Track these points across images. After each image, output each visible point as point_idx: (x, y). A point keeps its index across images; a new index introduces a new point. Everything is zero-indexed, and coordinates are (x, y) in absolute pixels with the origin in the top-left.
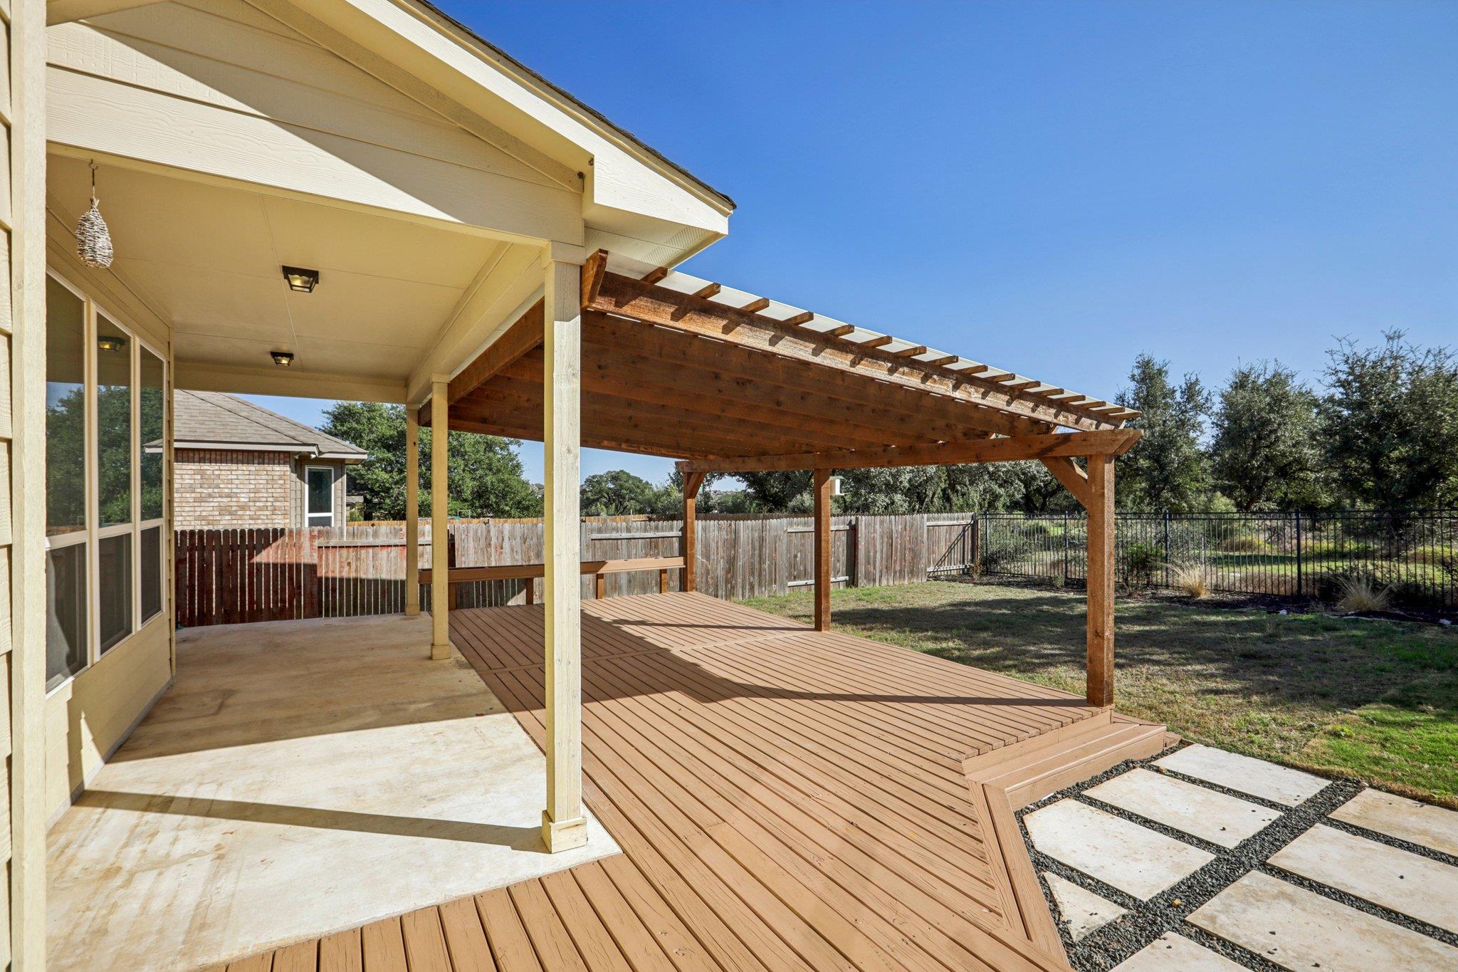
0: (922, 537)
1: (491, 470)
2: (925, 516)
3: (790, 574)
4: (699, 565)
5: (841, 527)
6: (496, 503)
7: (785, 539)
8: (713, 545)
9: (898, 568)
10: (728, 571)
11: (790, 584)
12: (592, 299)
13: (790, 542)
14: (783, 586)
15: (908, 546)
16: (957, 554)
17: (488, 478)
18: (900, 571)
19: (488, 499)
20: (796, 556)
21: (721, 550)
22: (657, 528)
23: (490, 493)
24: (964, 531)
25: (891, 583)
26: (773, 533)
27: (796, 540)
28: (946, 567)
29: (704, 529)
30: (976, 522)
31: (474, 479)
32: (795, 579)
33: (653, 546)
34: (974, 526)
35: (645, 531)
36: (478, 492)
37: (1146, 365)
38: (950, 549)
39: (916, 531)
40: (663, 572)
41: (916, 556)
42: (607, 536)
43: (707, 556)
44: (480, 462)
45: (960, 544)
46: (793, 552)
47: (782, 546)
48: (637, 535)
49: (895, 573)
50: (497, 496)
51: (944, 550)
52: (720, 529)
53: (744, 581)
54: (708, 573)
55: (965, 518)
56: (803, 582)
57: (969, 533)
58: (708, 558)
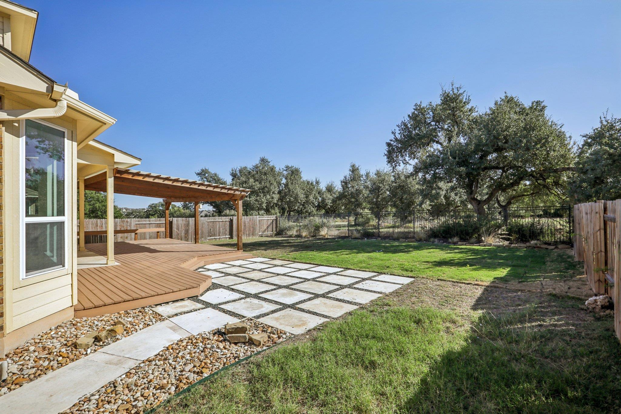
0: (256, 223)
1: (98, 201)
2: (258, 216)
3: (209, 235)
4: (175, 232)
5: (227, 220)
6: (101, 215)
7: (206, 223)
8: (180, 226)
9: (248, 233)
10: (186, 234)
11: (208, 238)
12: (115, 174)
13: (208, 225)
14: (206, 239)
15: (251, 226)
16: (270, 229)
17: (97, 205)
18: (249, 234)
19: (97, 213)
20: (211, 229)
21: (183, 227)
22: (160, 220)
23: (98, 211)
24: (273, 221)
25: (245, 238)
26: (202, 222)
27: (211, 224)
28: (266, 233)
29: (177, 221)
30: (277, 218)
31: (90, 205)
32: (210, 236)
33: (158, 225)
34: (276, 220)
35: (156, 221)
36: (92, 210)
37: (353, 166)
38: (268, 227)
39: (254, 221)
40: (158, 232)
41: (254, 229)
42: (141, 223)
43: (178, 229)
44: (93, 198)
45: (271, 226)
46: (210, 228)
47: (206, 226)
48: (153, 223)
49: (247, 235)
50: (101, 212)
51: (265, 228)
52: (183, 220)
53: (191, 237)
54: (178, 235)
55: (273, 217)
56: (214, 238)
57: (274, 222)
58: (178, 230)
